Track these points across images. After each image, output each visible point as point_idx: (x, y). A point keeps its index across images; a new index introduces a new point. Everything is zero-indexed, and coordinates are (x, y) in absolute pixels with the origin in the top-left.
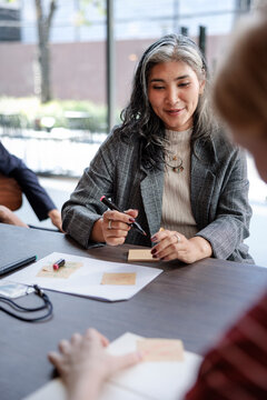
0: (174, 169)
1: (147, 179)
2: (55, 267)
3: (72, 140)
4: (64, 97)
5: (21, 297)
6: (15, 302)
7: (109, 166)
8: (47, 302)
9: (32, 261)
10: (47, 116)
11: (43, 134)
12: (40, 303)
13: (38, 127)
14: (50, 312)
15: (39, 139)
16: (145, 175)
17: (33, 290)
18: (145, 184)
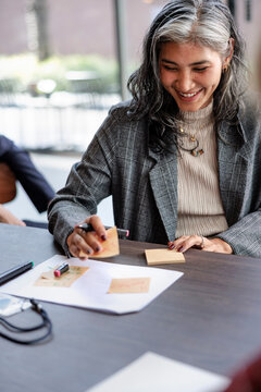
0: (191, 152)
1: (157, 167)
2: (56, 274)
3: (78, 106)
4: (66, 52)
5: (16, 314)
6: (8, 320)
7: (108, 155)
8: (45, 319)
9: (28, 267)
10: (45, 78)
11: (41, 101)
12: (38, 320)
13: (34, 92)
14: (50, 332)
15: (38, 108)
16: (155, 162)
17: (30, 305)
18: (154, 174)
